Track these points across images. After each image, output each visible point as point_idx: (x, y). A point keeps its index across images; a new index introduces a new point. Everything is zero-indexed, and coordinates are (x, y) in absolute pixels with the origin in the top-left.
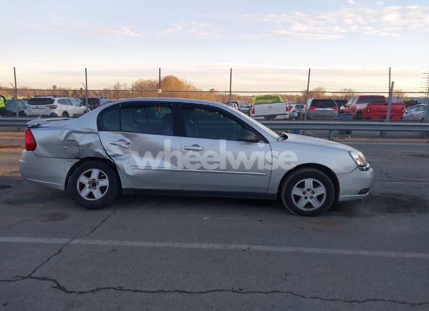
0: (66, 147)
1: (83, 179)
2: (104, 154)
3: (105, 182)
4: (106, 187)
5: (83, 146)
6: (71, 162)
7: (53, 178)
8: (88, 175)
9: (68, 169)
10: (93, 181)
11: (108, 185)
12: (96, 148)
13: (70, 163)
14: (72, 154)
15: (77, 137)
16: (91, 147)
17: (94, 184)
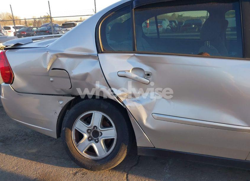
0: (51, 79)
1: (80, 125)
3: (111, 133)
4: (112, 140)
5: (75, 78)
6: (61, 100)
8: (87, 120)
9: (59, 110)
10: (94, 128)
11: (115, 138)
13: (61, 102)
14: (62, 90)
16: (88, 80)
17: (95, 135)
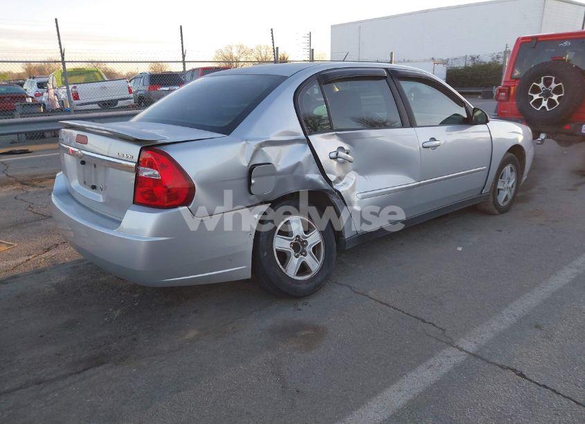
2: (322, 182)
5: (283, 172)
7: (230, 259)
12: (307, 172)
15: (271, 153)
16: (297, 172)
